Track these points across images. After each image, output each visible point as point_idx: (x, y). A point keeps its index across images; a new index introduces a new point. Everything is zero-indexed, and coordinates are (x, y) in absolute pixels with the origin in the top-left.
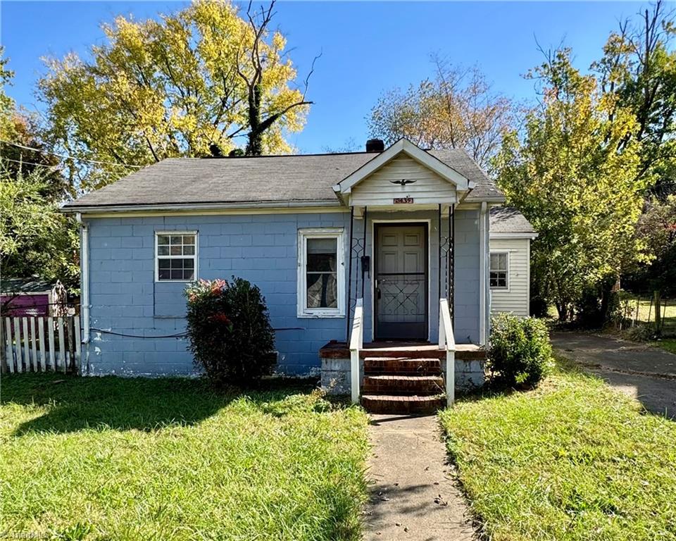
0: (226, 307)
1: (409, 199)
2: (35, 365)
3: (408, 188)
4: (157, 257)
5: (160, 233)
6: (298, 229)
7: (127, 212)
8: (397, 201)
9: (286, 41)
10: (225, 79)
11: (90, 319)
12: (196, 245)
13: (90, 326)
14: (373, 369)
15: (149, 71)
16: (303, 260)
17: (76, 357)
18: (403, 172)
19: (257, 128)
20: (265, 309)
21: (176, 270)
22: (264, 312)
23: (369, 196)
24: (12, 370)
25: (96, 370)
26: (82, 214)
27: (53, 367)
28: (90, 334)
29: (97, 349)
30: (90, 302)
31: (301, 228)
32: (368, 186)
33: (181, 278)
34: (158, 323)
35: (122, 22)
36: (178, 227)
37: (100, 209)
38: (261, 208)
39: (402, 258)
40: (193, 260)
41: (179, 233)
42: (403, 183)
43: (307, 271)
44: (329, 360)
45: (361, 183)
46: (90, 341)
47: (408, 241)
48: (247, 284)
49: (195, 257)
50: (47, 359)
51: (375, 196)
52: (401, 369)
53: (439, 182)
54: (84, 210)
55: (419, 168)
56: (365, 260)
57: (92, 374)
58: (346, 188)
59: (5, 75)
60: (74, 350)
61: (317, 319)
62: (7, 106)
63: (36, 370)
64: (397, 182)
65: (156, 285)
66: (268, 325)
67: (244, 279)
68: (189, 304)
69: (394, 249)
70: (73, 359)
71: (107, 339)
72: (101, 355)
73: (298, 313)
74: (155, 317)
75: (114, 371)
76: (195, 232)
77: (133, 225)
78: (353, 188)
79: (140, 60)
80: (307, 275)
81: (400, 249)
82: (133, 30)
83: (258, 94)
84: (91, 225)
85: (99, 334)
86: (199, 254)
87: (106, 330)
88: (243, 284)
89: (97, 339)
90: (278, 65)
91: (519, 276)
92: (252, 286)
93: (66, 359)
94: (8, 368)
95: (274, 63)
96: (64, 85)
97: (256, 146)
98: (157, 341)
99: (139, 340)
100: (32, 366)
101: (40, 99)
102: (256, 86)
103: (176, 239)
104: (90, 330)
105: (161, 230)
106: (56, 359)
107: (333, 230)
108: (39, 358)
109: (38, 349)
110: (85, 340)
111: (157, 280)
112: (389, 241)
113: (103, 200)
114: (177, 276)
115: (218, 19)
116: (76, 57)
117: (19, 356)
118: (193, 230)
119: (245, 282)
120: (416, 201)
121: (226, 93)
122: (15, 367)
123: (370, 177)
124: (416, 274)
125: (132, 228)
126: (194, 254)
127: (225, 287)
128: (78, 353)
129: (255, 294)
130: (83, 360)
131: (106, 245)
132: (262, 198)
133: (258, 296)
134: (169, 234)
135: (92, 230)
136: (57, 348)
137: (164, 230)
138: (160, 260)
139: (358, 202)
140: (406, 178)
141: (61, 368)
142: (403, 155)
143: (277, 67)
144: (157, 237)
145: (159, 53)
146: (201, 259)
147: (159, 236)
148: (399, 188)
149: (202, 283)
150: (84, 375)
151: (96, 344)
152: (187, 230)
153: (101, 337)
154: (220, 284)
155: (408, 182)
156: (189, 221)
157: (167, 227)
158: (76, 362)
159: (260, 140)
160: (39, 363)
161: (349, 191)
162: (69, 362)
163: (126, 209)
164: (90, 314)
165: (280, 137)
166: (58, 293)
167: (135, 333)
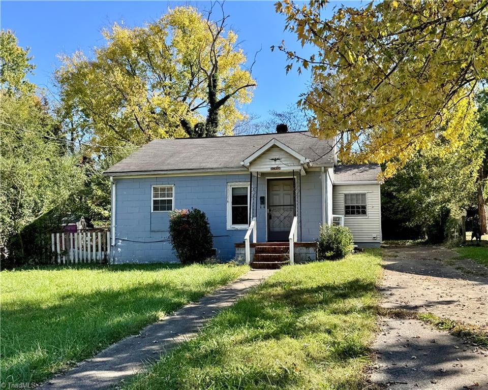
0: (188, 222)
1: (278, 168)
2: (85, 259)
3: (278, 162)
4: (153, 199)
5: (154, 186)
6: (227, 183)
7: (137, 175)
8: (272, 168)
9: (237, 36)
10: (191, 66)
11: (116, 233)
12: (173, 192)
13: (116, 237)
14: (259, 251)
15: (135, 63)
16: (230, 199)
17: (107, 254)
18: (275, 155)
19: (214, 106)
20: (208, 224)
21: (162, 205)
22: (208, 225)
23: (258, 167)
24: (72, 261)
25: (118, 261)
26: (113, 177)
27: (95, 260)
28: (115, 241)
29: (119, 249)
30: (116, 224)
31: (229, 182)
32: (258, 162)
33: (165, 210)
34: (153, 234)
35: (117, 29)
36: (164, 183)
37: (123, 174)
38: (207, 172)
39: (282, 197)
40: (171, 200)
41: (164, 186)
42: (275, 160)
43: (232, 205)
44: (239, 249)
45: (255, 160)
46: (115, 245)
47: (286, 188)
48: (199, 211)
49: (173, 198)
50: (92, 256)
51: (262, 167)
52: (273, 251)
53: (293, 159)
54: (115, 174)
55: (283, 153)
56: (262, 198)
57: (116, 263)
58: (247, 163)
59: (30, 67)
60: (107, 250)
61: (237, 230)
62: (30, 91)
63: (85, 262)
64: (273, 159)
65: (152, 214)
66: (210, 232)
67: (198, 209)
68: (171, 221)
69: (278, 192)
70: (106, 256)
71: (125, 244)
72: (121, 252)
73: (227, 227)
74: (151, 231)
75: (128, 261)
76: (173, 185)
77: (140, 182)
78: (251, 163)
79: (128, 55)
80: (232, 207)
81: (281, 193)
82: (125, 34)
83: (215, 81)
84: (117, 183)
85: (120, 241)
86: (175, 197)
87: (124, 239)
88: (197, 212)
89: (120, 244)
90: (231, 54)
91: (374, 208)
92: (202, 212)
93: (102, 255)
94: (70, 261)
95: (229, 52)
96: (72, 74)
97: (214, 118)
98: (153, 244)
99: (142, 244)
100: (83, 260)
101: (55, 85)
102: (213, 75)
103: (163, 189)
104: (116, 239)
105: (155, 185)
106: (96, 255)
107: (245, 183)
108: (87, 256)
109: (87, 250)
110: (113, 244)
111: (152, 211)
112: (276, 188)
113: (124, 169)
114: (163, 209)
115: (187, 23)
116: (82, 53)
117: (76, 254)
118: (172, 184)
119: (198, 210)
120: (282, 169)
121: (193, 77)
122: (74, 260)
123: (259, 157)
124: (290, 205)
125: (139, 184)
126: (172, 197)
127: (188, 213)
128: (108, 252)
129: (203, 216)
130: (111, 255)
131: (125, 193)
132: (207, 167)
133: (205, 217)
134: (159, 186)
135: (118, 185)
136: (97, 250)
137: (157, 184)
138: (154, 200)
139: (253, 169)
140: (277, 157)
141: (99, 260)
142: (274, 146)
143: (231, 55)
144: (152, 188)
145: (143, 49)
146: (176, 199)
147: (154, 188)
148: (273, 162)
149: (177, 211)
150: (112, 264)
151: (119, 247)
152: (169, 184)
153: (121, 243)
154: (185, 211)
155: (278, 159)
156: (169, 179)
157: (158, 183)
158: (107, 257)
159: (217, 114)
160: (87, 258)
161: (249, 164)
162: (103, 257)
163: (136, 173)
164: (116, 230)
165: (233, 108)
166: (82, 225)
167: (140, 240)
